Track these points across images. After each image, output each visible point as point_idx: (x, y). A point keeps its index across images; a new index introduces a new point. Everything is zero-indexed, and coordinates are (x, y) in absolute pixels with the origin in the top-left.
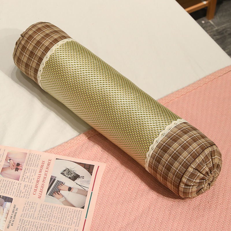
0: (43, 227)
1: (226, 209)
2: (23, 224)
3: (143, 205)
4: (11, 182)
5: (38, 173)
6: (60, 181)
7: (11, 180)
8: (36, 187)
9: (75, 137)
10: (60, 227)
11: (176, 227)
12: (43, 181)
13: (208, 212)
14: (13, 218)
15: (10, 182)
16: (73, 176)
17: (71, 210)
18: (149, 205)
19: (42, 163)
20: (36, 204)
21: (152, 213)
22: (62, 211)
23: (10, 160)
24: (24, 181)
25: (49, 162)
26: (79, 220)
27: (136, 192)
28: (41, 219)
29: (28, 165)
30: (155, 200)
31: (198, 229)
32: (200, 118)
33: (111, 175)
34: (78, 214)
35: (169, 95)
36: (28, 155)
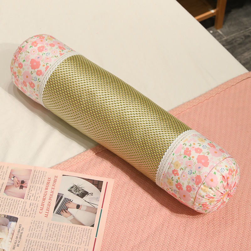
0: (51, 247)
1: (244, 225)
2: (29, 244)
3: (156, 222)
4: (16, 200)
5: (44, 190)
6: (67, 199)
7: (16, 199)
8: (43, 205)
9: (82, 152)
10: (69, 247)
11: (192, 244)
12: (50, 199)
13: (224, 228)
14: (19, 238)
15: (14, 200)
16: (81, 193)
17: (80, 229)
18: (163, 221)
19: (48, 180)
20: (43, 223)
21: (166, 230)
22: (70, 230)
23: (14, 177)
24: (29, 199)
25: (56, 178)
26: (88, 239)
27: (149, 208)
28: (48, 239)
29: (33, 182)
30: (168, 216)
31: (215, 246)
32: (214, 129)
33: (120, 191)
34: (87, 233)
35: (180, 106)
36: (33, 172)
